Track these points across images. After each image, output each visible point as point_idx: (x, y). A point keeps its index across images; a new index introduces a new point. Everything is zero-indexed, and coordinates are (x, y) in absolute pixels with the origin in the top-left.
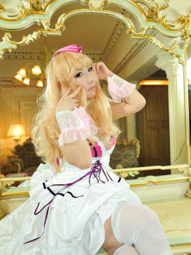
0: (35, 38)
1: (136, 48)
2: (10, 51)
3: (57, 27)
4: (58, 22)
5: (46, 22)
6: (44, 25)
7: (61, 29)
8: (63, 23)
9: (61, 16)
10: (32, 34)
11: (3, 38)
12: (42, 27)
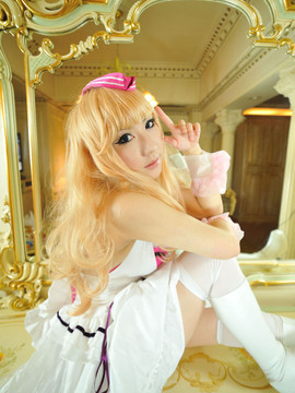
0: (91, 48)
1: (246, 61)
2: (52, 71)
3: (127, 27)
4: (129, 18)
5: (108, 18)
6: (105, 23)
7: (133, 31)
8: (136, 18)
9: (134, 6)
10: (84, 41)
11: (40, 49)
12: (102, 27)
